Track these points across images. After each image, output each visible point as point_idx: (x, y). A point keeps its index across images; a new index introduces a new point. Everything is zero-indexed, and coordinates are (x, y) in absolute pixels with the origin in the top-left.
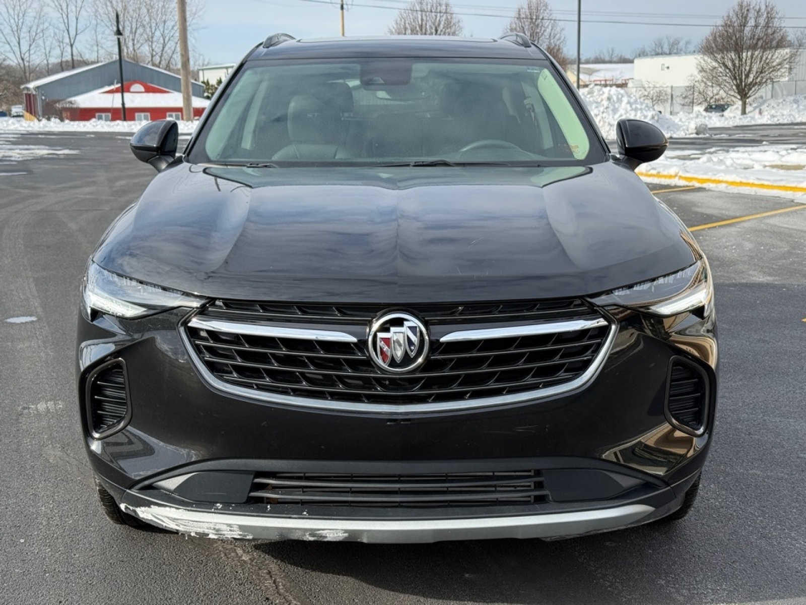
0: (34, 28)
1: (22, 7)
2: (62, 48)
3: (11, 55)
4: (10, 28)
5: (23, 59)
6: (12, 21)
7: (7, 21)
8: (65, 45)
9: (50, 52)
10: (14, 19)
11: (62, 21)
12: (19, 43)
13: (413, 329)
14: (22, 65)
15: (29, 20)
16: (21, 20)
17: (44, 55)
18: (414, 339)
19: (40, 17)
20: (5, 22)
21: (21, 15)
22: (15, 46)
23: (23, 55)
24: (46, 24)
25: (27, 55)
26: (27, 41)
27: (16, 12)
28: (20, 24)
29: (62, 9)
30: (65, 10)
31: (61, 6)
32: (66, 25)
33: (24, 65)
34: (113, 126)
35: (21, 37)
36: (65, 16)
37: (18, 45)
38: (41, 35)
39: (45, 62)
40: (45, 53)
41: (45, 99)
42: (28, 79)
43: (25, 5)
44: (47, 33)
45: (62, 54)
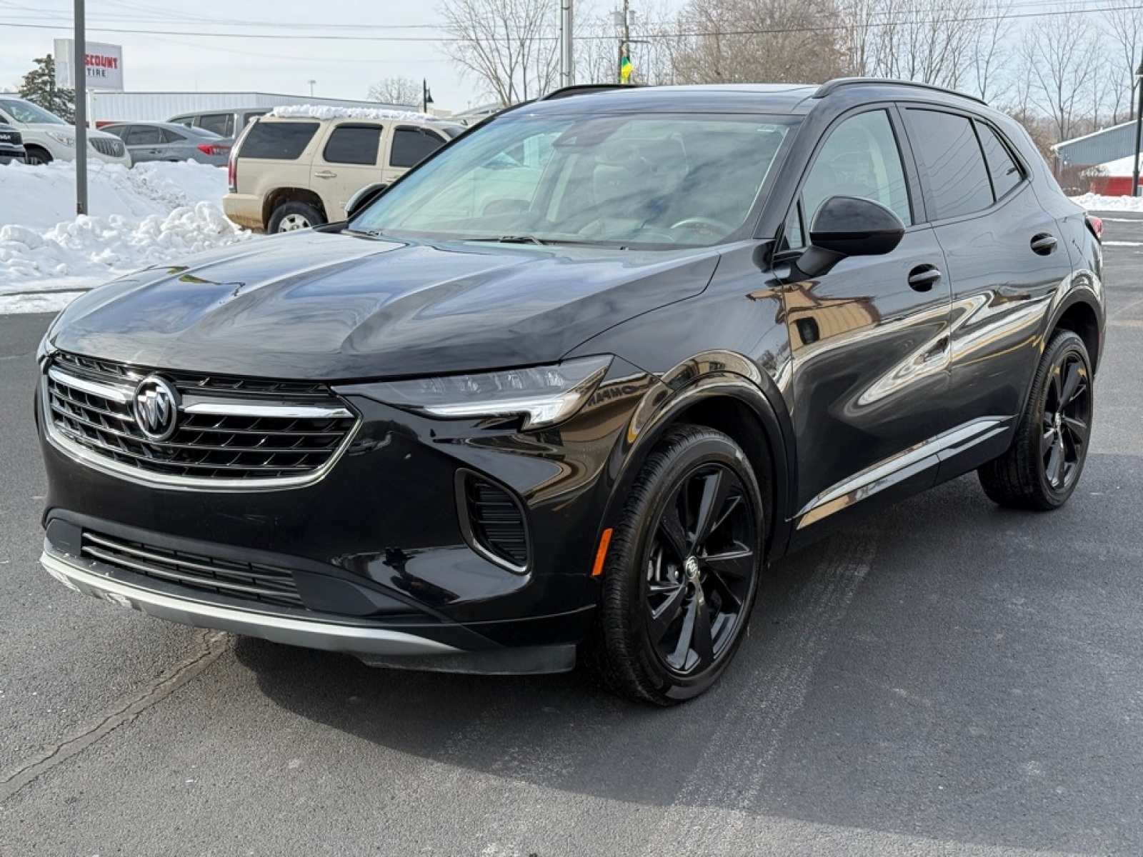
0: (1084, 66)
1: (1071, 37)
2: (1119, 92)
3: (1046, 104)
4: (1049, 66)
5: (1062, 110)
6: (1055, 57)
7: (1048, 57)
8: (1123, 88)
9: (1101, 98)
10: (1058, 55)
11: (1124, 55)
12: (1060, 88)
13: (163, 395)
14: (1059, 118)
15: (1078, 54)
16: (1067, 56)
17: (1092, 103)
18: (163, 406)
19: (1093, 49)
20: (1045, 60)
21: (1068, 48)
22: (1054, 91)
23: (1062, 104)
24: (1102, 60)
25: (1068, 103)
26: (1071, 84)
27: (1062, 44)
28: (1065, 60)
29: (1126, 38)
30: (1131, 40)
31: (1125, 32)
32: (1130, 60)
33: (1063, 117)
34: (1110, 203)
35: (1063, 80)
36: (1129, 48)
37: (1057, 90)
38: (1093, 75)
39: (1093, 112)
40: (1095, 101)
41: (1068, 165)
42: (1065, 136)
43: (1075, 34)
44: (1101, 72)
45: (1118, 101)
